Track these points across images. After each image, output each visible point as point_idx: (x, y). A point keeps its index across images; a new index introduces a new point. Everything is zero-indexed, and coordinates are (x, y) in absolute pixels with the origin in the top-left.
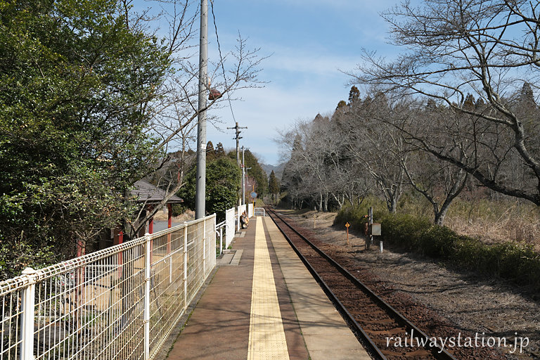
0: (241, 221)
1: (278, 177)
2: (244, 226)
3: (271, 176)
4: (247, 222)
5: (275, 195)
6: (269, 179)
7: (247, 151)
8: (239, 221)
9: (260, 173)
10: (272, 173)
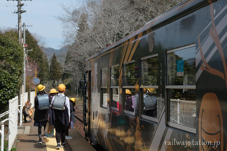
0: (24, 113)
1: (61, 61)
2: (28, 119)
3: (52, 61)
4: (31, 114)
5: (56, 82)
6: (49, 64)
7: (27, 32)
8: (21, 114)
9: (40, 57)
10: (54, 57)
